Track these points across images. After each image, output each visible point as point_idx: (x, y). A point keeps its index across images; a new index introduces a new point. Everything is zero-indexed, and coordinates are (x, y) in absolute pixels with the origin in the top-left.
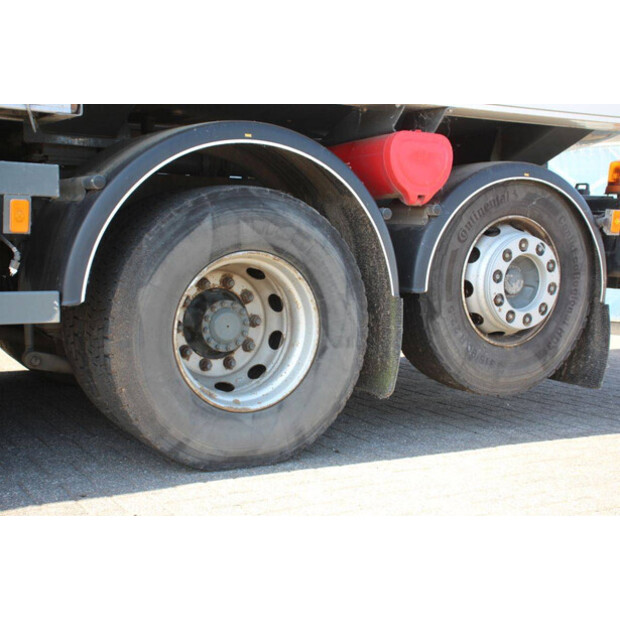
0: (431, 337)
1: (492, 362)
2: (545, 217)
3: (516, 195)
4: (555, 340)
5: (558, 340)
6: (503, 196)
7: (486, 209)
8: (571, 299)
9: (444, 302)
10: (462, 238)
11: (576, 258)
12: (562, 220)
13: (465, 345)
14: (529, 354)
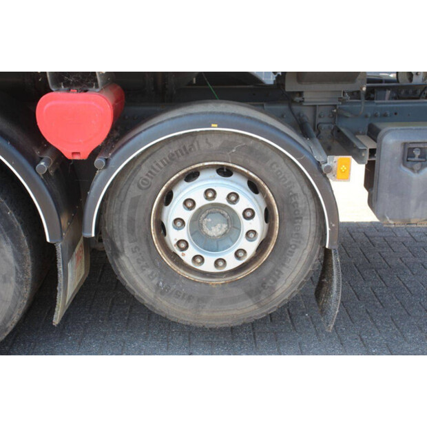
0: (119, 272)
1: (190, 298)
2: (252, 164)
3: (210, 144)
4: (271, 281)
5: (275, 281)
6: (192, 145)
7: (172, 158)
8: (291, 243)
9: (126, 243)
10: (143, 186)
11: (296, 203)
12: (274, 166)
13: (155, 282)
14: (238, 292)
